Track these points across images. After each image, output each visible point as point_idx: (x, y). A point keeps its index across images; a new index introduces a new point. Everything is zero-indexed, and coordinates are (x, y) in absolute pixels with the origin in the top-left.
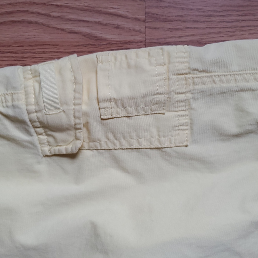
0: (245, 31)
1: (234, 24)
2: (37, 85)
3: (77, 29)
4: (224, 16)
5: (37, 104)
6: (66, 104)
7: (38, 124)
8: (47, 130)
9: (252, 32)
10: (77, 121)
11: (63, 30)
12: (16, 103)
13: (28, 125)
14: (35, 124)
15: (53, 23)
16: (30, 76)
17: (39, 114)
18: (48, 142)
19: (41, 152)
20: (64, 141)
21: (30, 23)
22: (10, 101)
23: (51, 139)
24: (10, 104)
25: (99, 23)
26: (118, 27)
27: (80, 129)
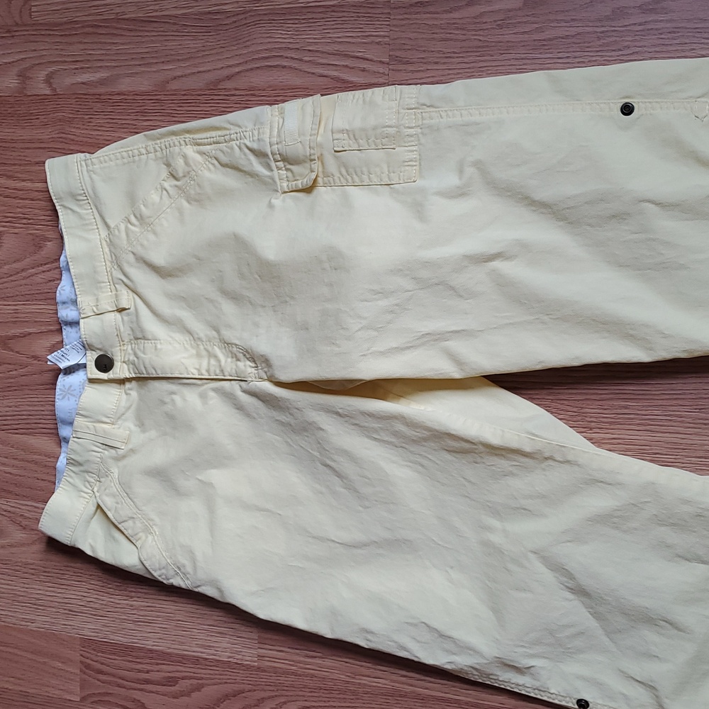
0: (482, 71)
1: (472, 65)
2: (281, 121)
3: (326, 73)
4: (462, 57)
5: (279, 135)
6: (304, 135)
7: (278, 157)
8: (286, 164)
9: (490, 72)
10: (312, 151)
11: (313, 73)
12: (261, 137)
13: (269, 158)
14: (275, 156)
15: (305, 67)
16: (277, 114)
17: (280, 146)
18: (287, 177)
19: (279, 188)
20: (301, 175)
21: (284, 67)
22: (257, 135)
23: (289, 174)
24: (256, 138)
25: (346, 66)
26: (364, 70)
27: (315, 160)
